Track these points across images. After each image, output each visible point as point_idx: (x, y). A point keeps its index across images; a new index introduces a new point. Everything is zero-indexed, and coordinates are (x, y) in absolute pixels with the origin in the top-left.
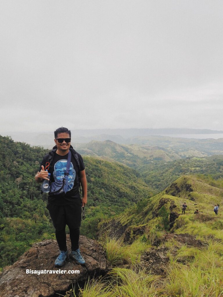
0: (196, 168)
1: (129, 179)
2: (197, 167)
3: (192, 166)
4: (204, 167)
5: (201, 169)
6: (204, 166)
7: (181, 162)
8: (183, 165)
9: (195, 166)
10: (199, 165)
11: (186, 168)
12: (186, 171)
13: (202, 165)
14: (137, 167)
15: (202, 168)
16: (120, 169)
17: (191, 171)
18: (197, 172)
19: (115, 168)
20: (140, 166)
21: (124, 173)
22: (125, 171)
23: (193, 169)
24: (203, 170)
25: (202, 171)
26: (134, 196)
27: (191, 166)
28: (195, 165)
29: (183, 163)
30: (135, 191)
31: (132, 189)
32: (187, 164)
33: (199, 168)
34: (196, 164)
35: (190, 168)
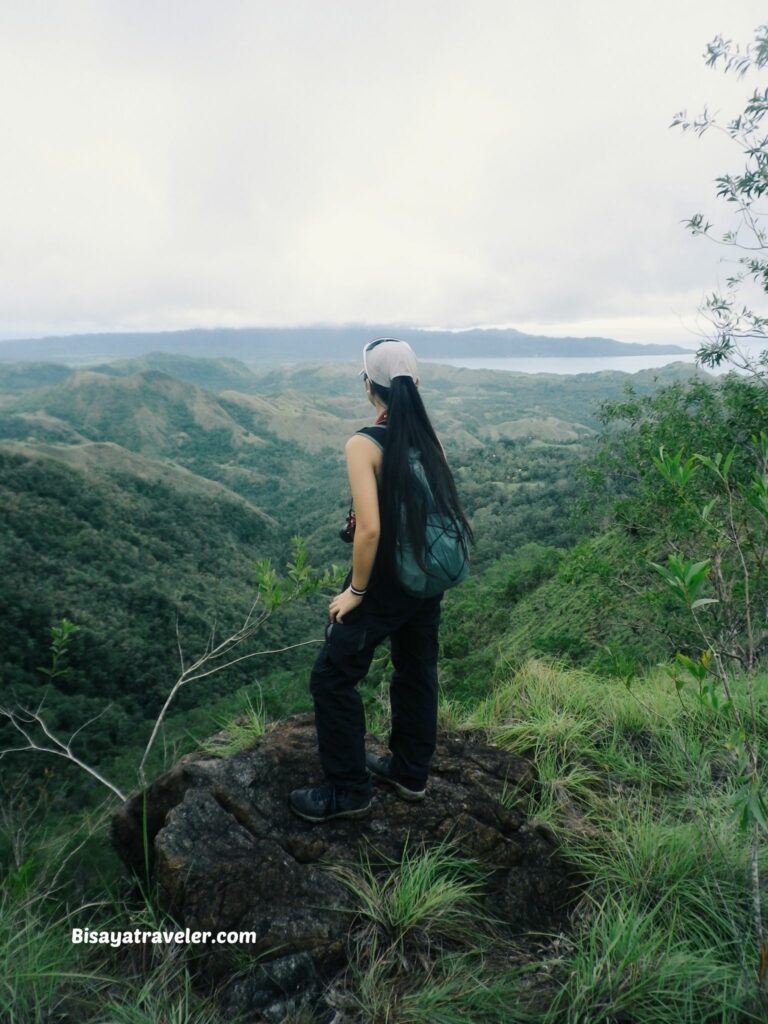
0: (527, 484)
1: (178, 551)
2: (536, 477)
3: (513, 475)
4: (566, 476)
5: (552, 487)
6: (563, 471)
7: (463, 460)
8: (474, 470)
9: (525, 474)
10: (544, 467)
11: (478, 486)
12: (479, 500)
13: (558, 469)
14: (283, 494)
15: (553, 481)
16: (133, 501)
17: (502, 501)
18: (529, 501)
19: (99, 494)
20: (295, 491)
21: (150, 524)
22: (162, 514)
23: (514, 487)
24: (558, 490)
25: (552, 494)
26: (139, 655)
27: (508, 478)
28: (526, 469)
29: (474, 463)
30: (157, 620)
31: (144, 612)
32: (491, 465)
33: (542, 484)
34: (531, 464)
35: (500, 484)
